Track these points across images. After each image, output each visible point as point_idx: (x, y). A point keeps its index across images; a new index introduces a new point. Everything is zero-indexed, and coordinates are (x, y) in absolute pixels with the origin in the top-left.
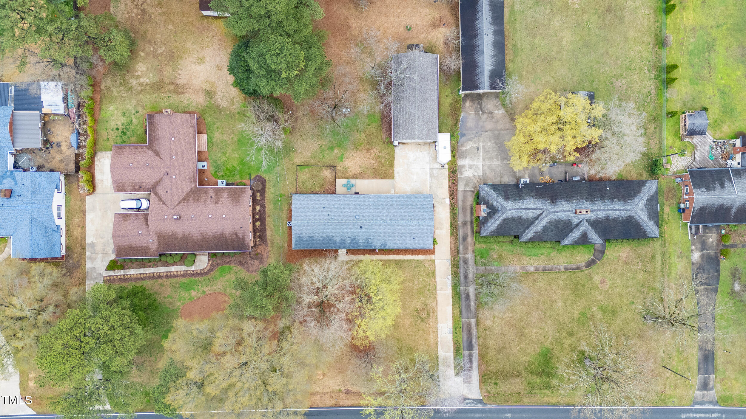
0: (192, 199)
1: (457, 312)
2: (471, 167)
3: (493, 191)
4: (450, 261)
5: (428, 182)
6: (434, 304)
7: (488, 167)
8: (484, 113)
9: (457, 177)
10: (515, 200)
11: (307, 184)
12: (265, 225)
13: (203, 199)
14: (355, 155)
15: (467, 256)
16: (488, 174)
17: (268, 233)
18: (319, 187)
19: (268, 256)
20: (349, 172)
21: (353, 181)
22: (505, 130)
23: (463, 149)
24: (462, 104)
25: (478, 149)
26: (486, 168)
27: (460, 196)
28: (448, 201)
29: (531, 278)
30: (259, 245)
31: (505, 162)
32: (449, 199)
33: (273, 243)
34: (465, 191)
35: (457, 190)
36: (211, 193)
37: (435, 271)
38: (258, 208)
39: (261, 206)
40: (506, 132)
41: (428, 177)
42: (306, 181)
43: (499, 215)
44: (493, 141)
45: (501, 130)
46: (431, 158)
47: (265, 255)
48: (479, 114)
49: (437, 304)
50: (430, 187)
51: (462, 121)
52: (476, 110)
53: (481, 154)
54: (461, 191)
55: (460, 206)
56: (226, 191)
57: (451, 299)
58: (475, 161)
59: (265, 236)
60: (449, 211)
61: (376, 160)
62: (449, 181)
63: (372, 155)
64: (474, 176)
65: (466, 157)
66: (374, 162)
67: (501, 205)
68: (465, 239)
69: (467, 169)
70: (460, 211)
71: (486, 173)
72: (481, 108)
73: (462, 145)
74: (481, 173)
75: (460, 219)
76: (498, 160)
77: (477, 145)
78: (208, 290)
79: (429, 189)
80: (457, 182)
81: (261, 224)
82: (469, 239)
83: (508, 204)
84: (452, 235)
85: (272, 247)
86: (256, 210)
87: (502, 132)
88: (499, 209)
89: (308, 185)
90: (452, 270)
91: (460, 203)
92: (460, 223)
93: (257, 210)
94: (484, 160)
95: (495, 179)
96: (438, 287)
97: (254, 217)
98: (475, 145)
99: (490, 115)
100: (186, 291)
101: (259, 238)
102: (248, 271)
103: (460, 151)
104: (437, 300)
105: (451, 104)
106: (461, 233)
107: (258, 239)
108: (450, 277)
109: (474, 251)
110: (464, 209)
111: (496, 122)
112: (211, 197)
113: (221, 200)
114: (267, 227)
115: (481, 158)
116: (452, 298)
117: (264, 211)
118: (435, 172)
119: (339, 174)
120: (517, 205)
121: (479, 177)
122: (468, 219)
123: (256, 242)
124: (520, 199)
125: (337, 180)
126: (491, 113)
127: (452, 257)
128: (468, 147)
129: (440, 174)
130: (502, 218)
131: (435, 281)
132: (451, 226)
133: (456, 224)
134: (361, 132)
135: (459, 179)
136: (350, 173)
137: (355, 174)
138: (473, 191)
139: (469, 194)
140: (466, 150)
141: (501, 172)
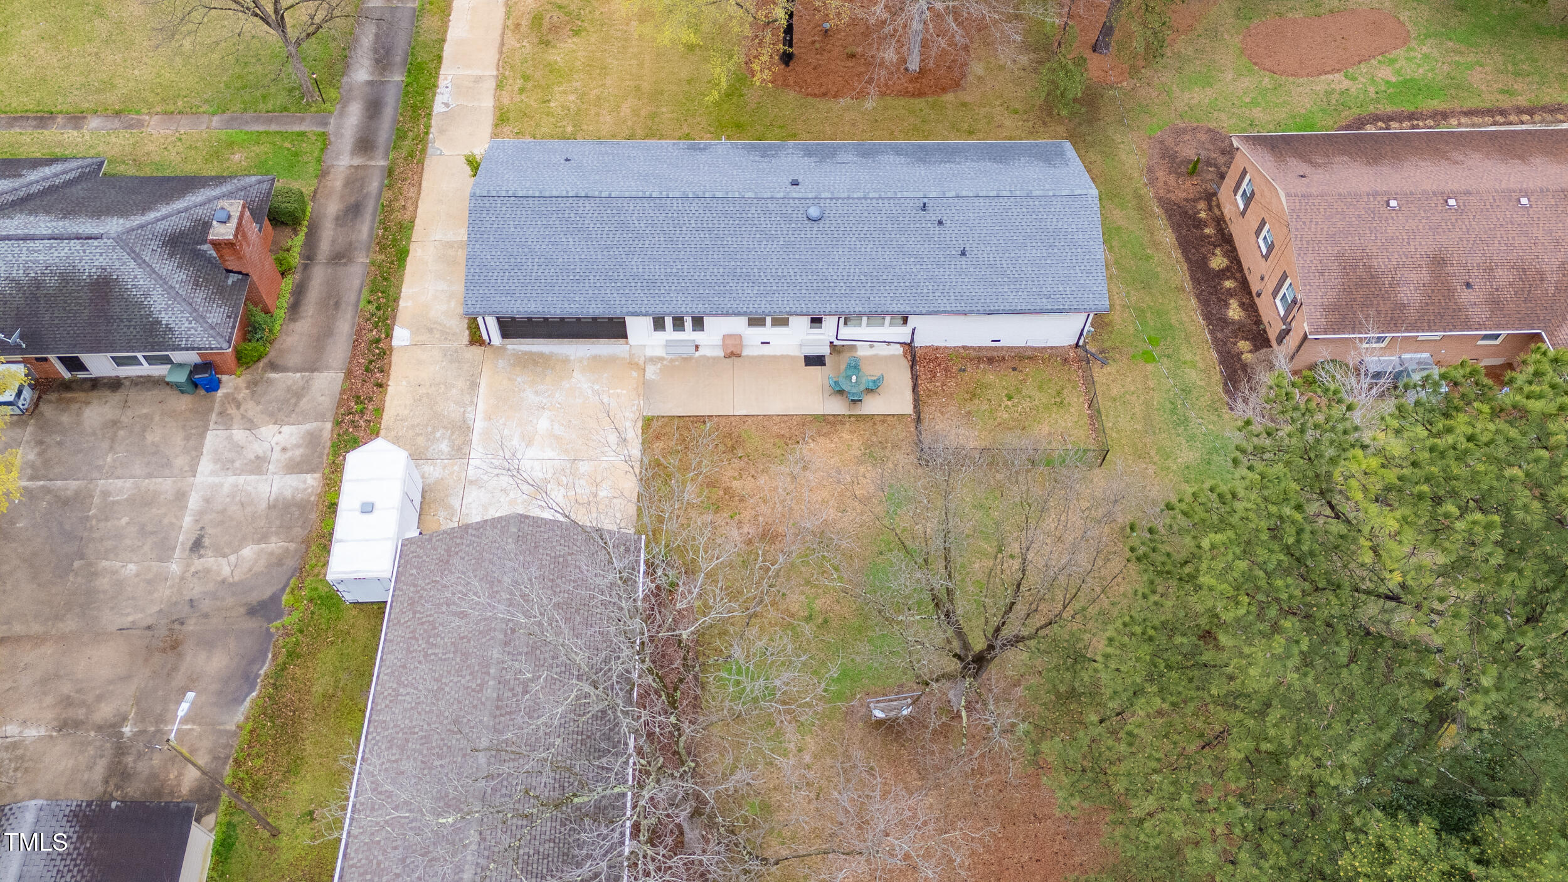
0: (1552, 278)
1: (429, 23)
2: (258, 465)
3: (165, 318)
4: (430, 151)
5: (481, 406)
6: (512, 42)
7: (168, 464)
8: (112, 728)
9: (338, 423)
10: (66, 279)
11: (1040, 398)
12: (1188, 260)
13: (1504, 277)
14: (831, 513)
15: (357, 161)
16: (178, 439)
17: (1167, 237)
18: (989, 386)
19: (1150, 170)
20: (857, 443)
21: (836, 407)
22: (17, 639)
23: (276, 545)
24: (228, 770)
25: (197, 545)
26: (180, 461)
27: (339, 350)
28: (401, 336)
29: (112, 99)
30: (1196, 200)
31: (73, 485)
32: (395, 343)
33: (1141, 208)
34: (312, 367)
35: (349, 374)
36: (1474, 302)
37: (496, 126)
38: (1234, 312)
39: (1225, 322)
40: (18, 628)
41: (479, 425)
42: (1047, 408)
43: (161, 226)
44: (103, 583)
45: (38, 640)
46: (455, 502)
47: (1160, 174)
48: (142, 717)
49: (502, 44)
50: (474, 386)
51: (249, 680)
52: (152, 739)
53: (187, 521)
54: (328, 368)
55: (349, 315)
56: (1412, 312)
57: (445, 55)
58: (226, 489)
59: (1177, 227)
60: (402, 303)
61: (727, 491)
62: (380, 410)
63: (747, 515)
64: (250, 425)
65: (272, 507)
66: (736, 484)
67: (137, 257)
68: (353, 211)
69: (276, 455)
70: (351, 297)
71: (187, 438)
72: (121, 750)
73: (280, 563)
74: (214, 439)
75: (355, 275)
76: (105, 494)
77: (198, 564)
78: (1338, 81)
79: (483, 382)
80: (340, 403)
81: (1204, 261)
82: (332, 207)
83: (101, 261)
84: (405, 229)
85: (1140, 198)
86: (1242, 305)
87: (36, 628)
88: (154, 245)
89: (1037, 395)
90: (428, 127)
91: (344, 327)
92: (362, 259)
93: (1234, 304)
94: (181, 497)
95: (148, 417)
96: (491, 84)
97: (1244, 284)
98: (209, 561)
99: (81, 713)
100: (1412, 80)
101: (1200, 220)
102: (1210, 130)
103: (299, 532)
104: (501, 53)
105: (293, 770)
106: (364, 229)
107: (1203, 215)
108: (438, 108)
109: (323, 174)
110: (332, 303)
111: (58, 676)
112: (1468, 285)
113: (1425, 275)
114: (1177, 254)
115: (194, 502)
116: (439, 58)
117: (1204, 302)
118: (444, 446)
119: (901, 433)
120: (61, 255)
121: (226, 420)
122: (319, 275)
123: (1210, 209)
124: (37, 284)
125: (908, 409)
126: (65, 726)
127: (421, 163)
128: (248, 552)
129: (420, 440)
130: (152, 216)
131: (497, 99)
132: (402, 256)
133: (381, 257)
134: (809, 619)
135: (330, 415)
136: (850, 440)
137: (827, 435)
138: (274, 367)
139: (293, 359)
140: (264, 538)
141: (105, 445)
